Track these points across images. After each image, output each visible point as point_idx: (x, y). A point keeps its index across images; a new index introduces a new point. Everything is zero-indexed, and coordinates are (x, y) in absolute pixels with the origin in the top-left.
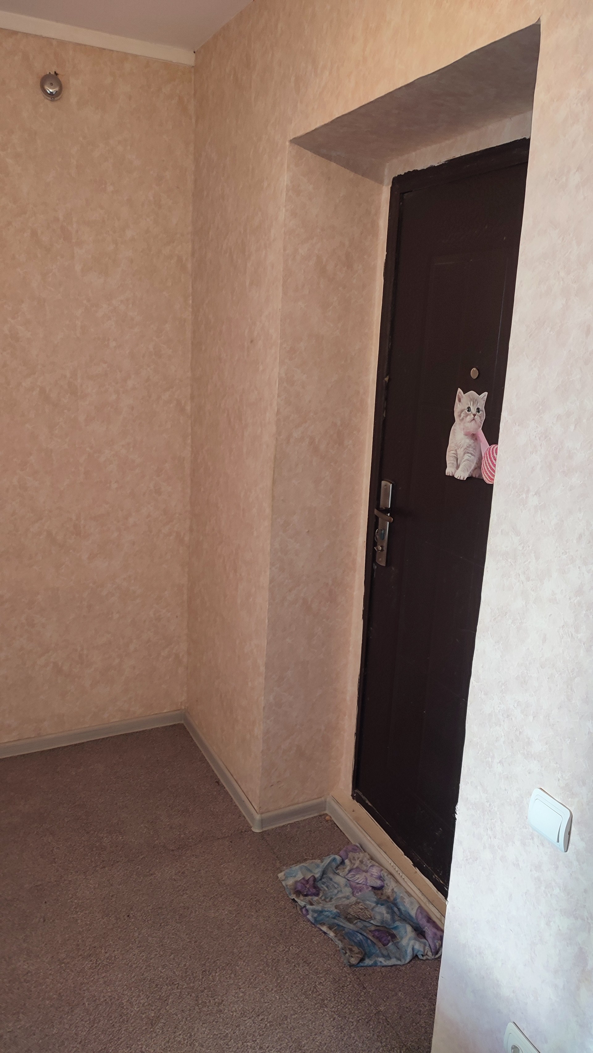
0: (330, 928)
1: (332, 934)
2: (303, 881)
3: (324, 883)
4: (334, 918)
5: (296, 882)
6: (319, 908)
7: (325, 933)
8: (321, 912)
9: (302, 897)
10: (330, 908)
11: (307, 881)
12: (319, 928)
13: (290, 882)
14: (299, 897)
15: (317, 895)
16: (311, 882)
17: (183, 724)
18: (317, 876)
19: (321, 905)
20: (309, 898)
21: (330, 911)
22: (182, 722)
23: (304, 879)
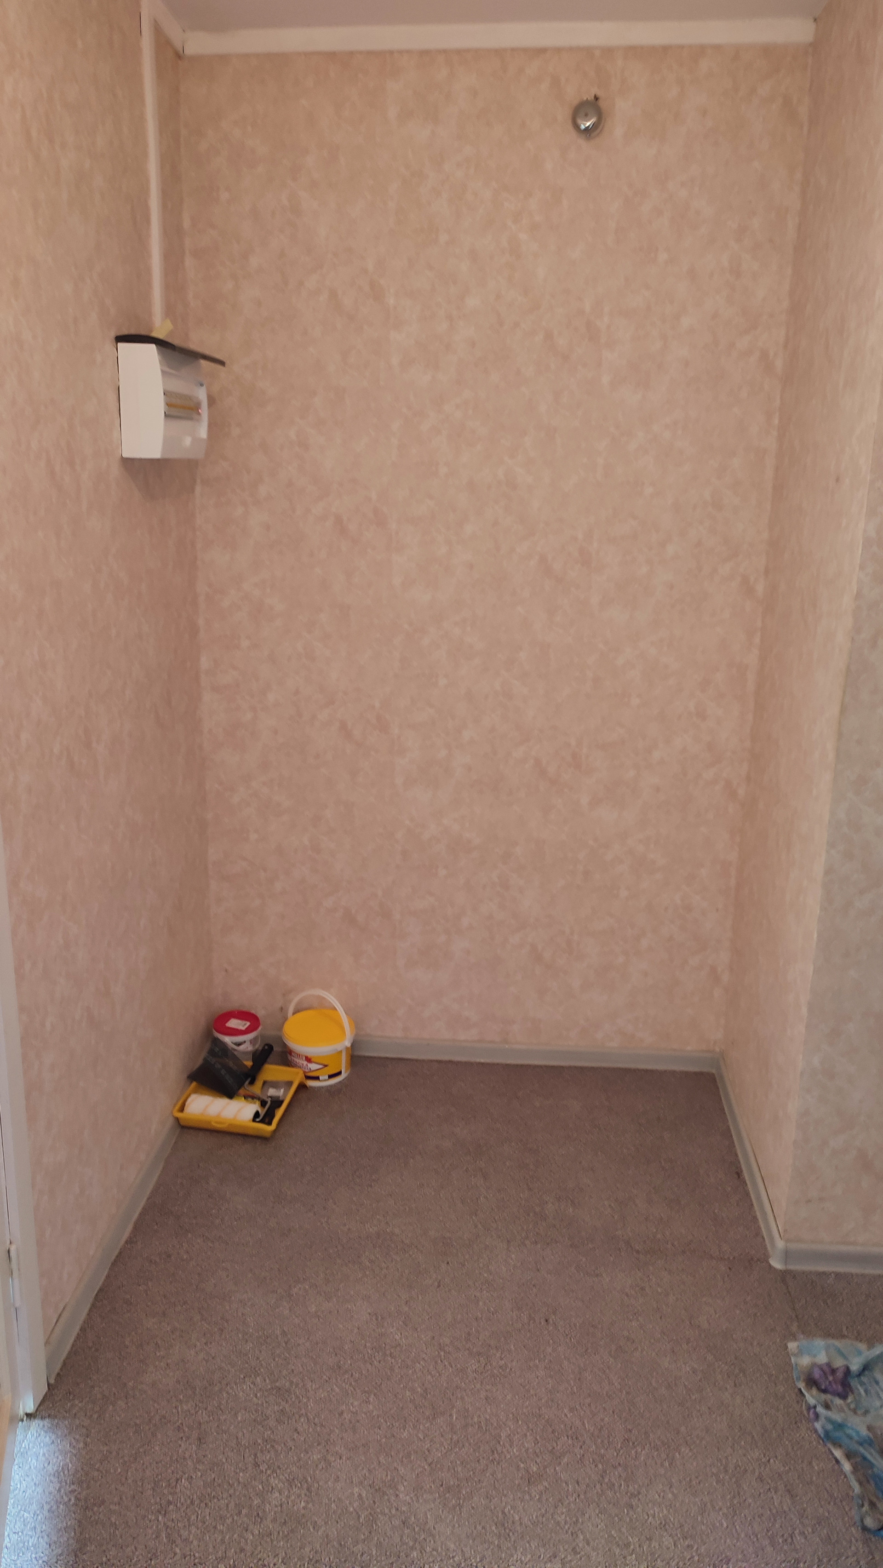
0: (849, 1456)
1: (847, 1467)
2: (826, 1368)
3: (862, 1384)
4: (861, 1444)
5: (814, 1365)
6: (837, 1417)
7: (837, 1461)
8: (840, 1426)
9: (814, 1391)
10: (859, 1426)
11: (833, 1371)
12: (829, 1449)
13: (805, 1361)
14: (811, 1388)
15: (844, 1397)
16: (840, 1374)
17: (713, 1075)
18: (855, 1367)
19: (843, 1414)
20: (828, 1397)
21: (858, 1433)
22: (714, 1071)
23: (828, 1365)
